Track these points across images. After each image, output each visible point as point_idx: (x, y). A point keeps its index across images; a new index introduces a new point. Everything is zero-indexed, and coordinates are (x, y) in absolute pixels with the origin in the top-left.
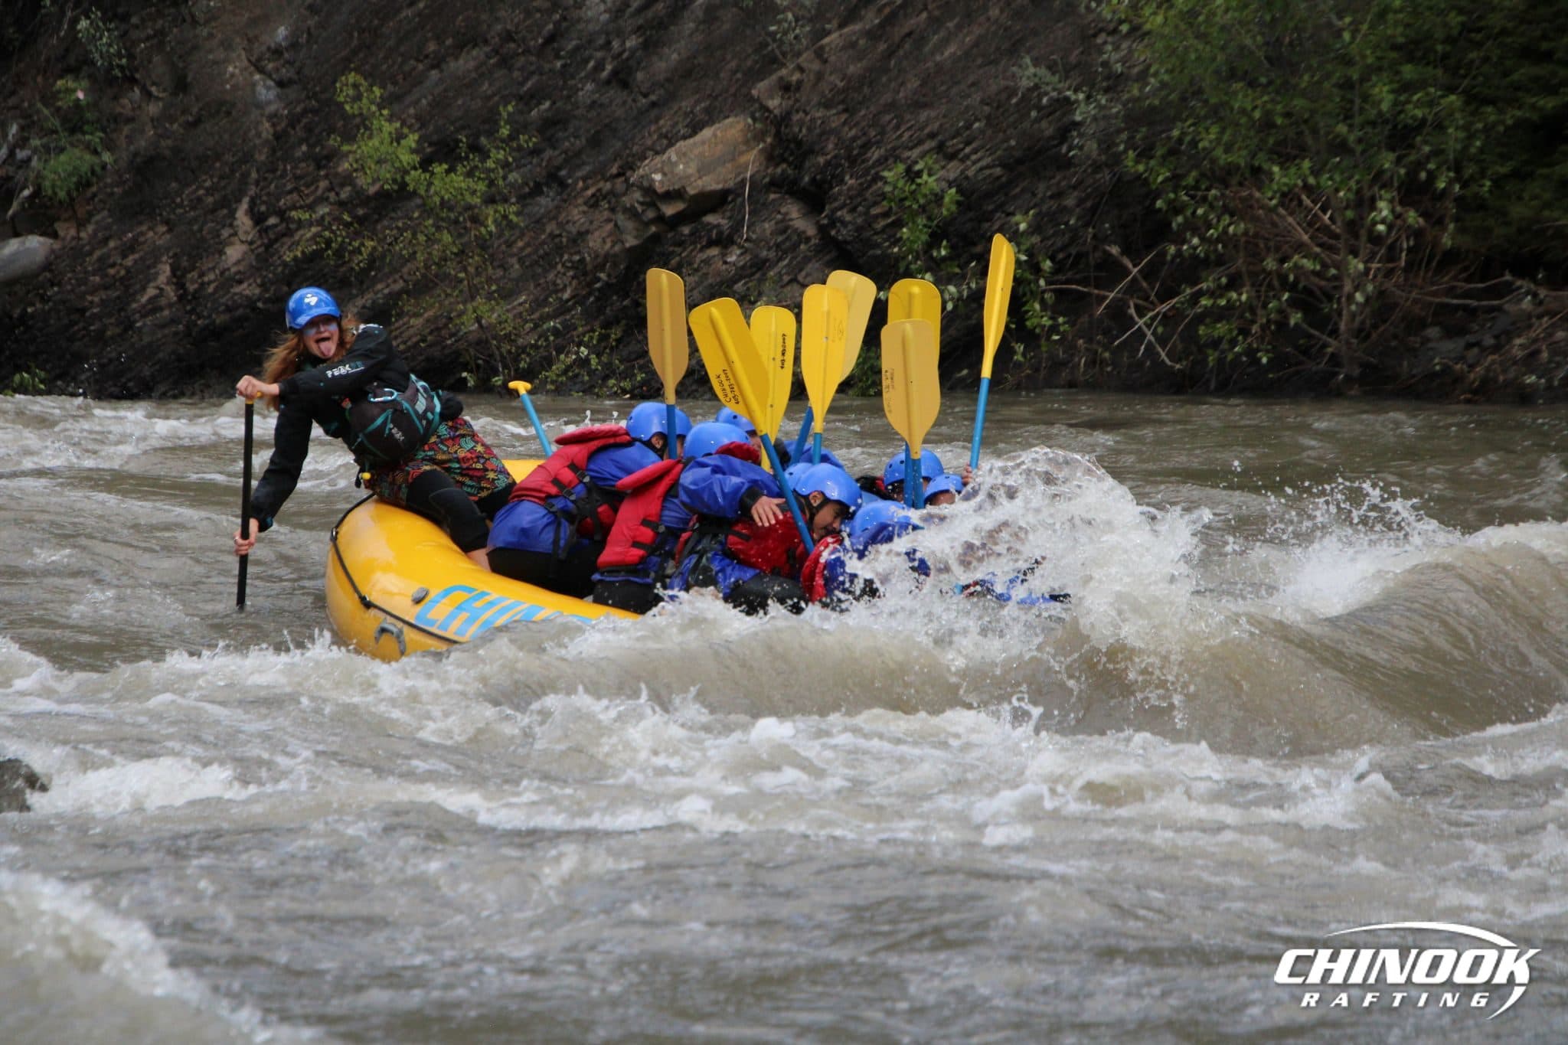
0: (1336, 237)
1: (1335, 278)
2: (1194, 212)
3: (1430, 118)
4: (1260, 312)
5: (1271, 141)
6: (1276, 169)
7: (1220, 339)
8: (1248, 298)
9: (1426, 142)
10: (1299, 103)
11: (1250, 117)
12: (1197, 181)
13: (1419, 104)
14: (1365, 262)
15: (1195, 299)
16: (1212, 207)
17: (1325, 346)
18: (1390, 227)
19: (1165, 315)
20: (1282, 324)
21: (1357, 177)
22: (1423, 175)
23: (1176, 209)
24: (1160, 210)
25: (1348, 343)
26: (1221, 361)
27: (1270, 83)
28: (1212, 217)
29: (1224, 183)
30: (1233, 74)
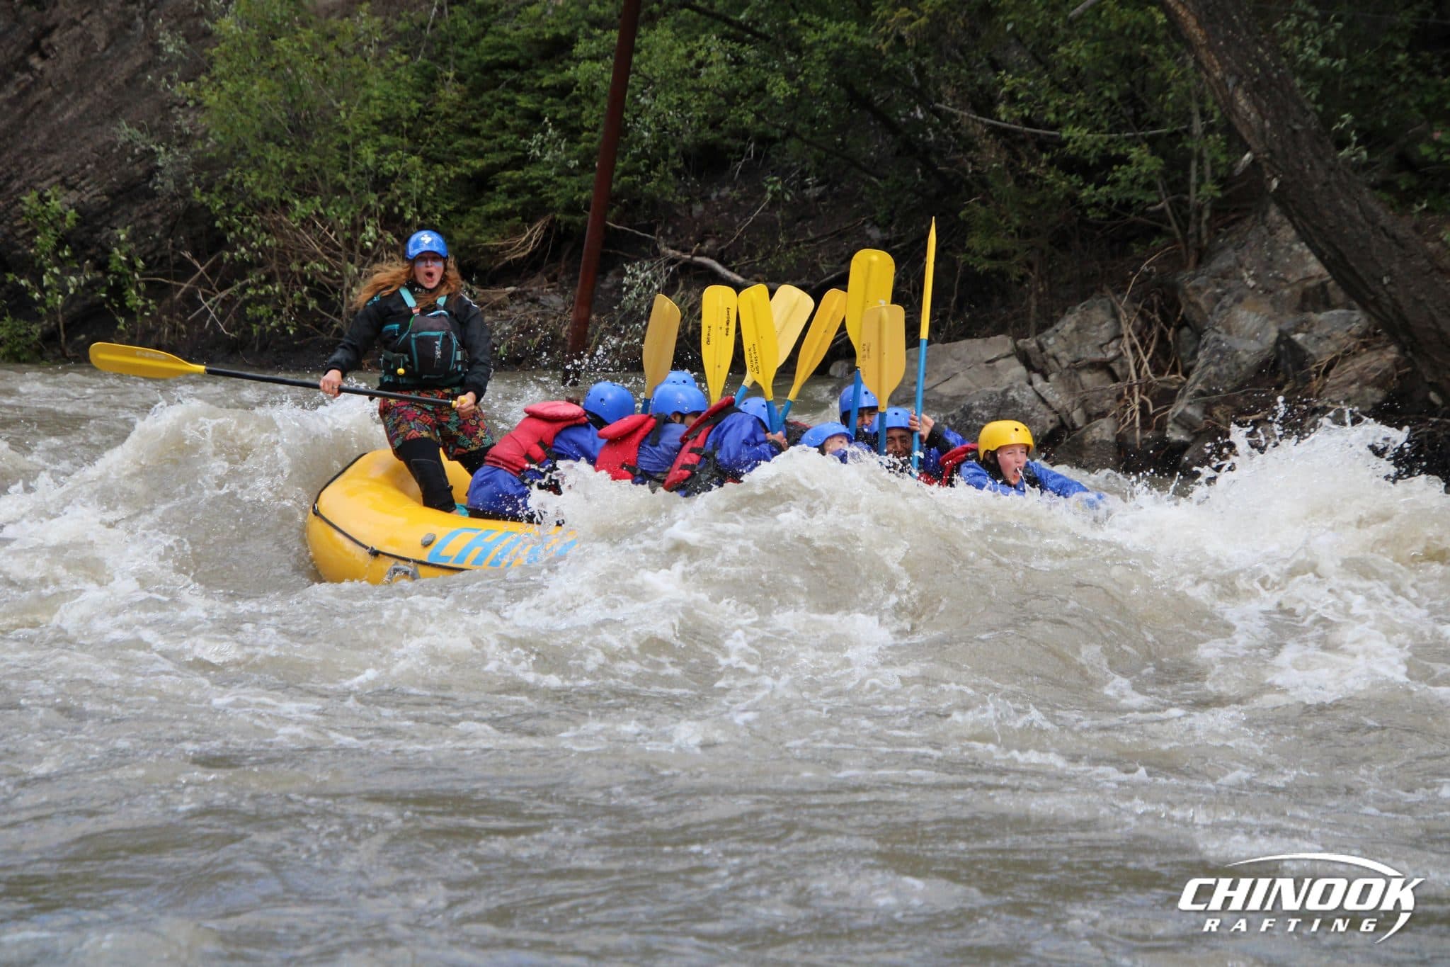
0: (339, 249)
1: (339, 277)
2: (242, 231)
3: (400, 171)
4: (288, 299)
5: (293, 183)
6: (297, 202)
7: (261, 317)
8: (281, 290)
9: (398, 188)
10: (312, 159)
11: (279, 166)
12: (244, 209)
13: (393, 161)
14: (359, 267)
15: (243, 290)
16: (254, 227)
17: (333, 323)
18: (375, 244)
19: (223, 300)
20: (303, 308)
21: (352, 209)
22: (396, 210)
23: (230, 228)
24: (217, 229)
25: (348, 321)
26: (262, 332)
27: (292, 144)
28: (254, 234)
29: (264, 212)
30: (267, 137)
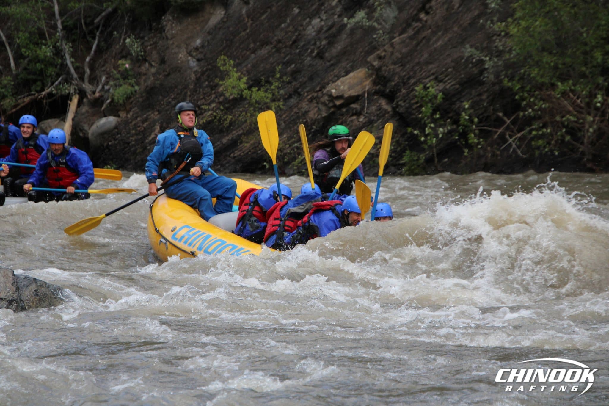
0: (583, 108)
1: (582, 123)
2: (529, 100)
4: (555, 136)
5: (558, 73)
6: (559, 84)
7: (540, 146)
8: (551, 131)
10: (568, 60)
11: (550, 65)
12: (531, 89)
14: (593, 117)
15: (530, 132)
16: (536, 98)
17: (579, 148)
18: (602, 104)
19: (520, 138)
20: (563, 141)
21: (590, 86)
23: (523, 99)
24: (517, 100)
25: (588, 147)
26: (541, 154)
27: (557, 52)
28: (536, 101)
29: (541, 89)
30: (543, 50)
